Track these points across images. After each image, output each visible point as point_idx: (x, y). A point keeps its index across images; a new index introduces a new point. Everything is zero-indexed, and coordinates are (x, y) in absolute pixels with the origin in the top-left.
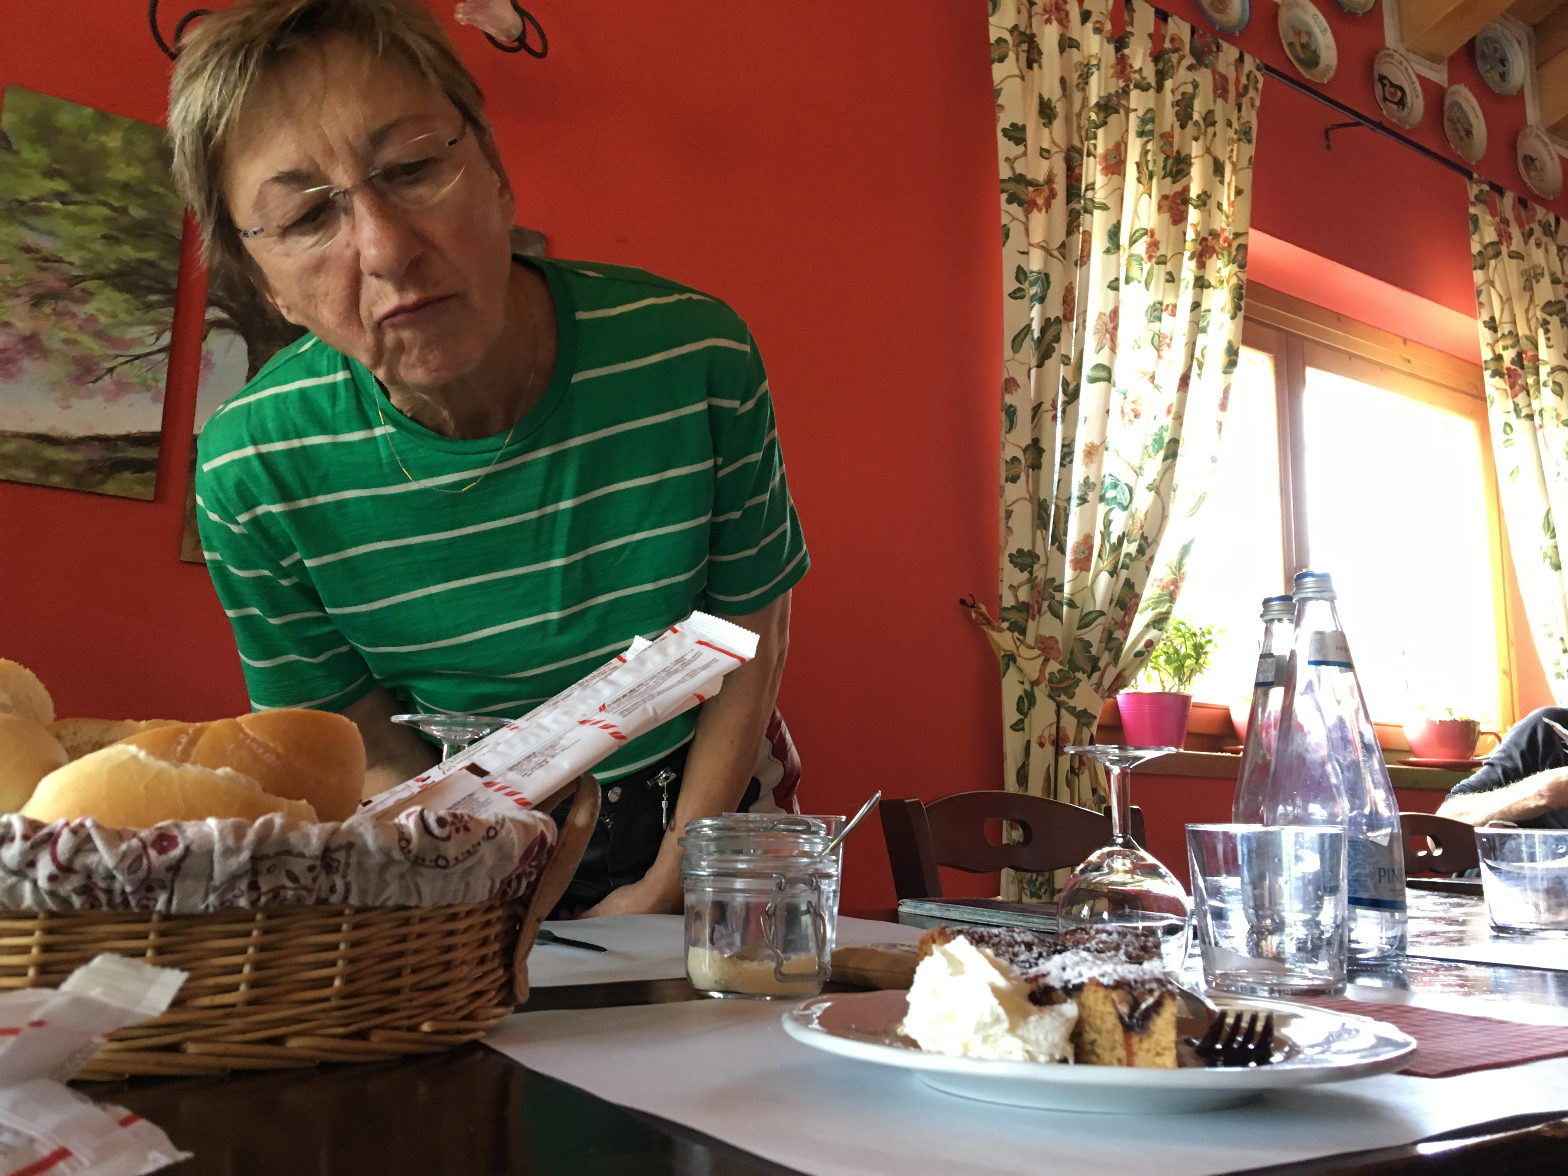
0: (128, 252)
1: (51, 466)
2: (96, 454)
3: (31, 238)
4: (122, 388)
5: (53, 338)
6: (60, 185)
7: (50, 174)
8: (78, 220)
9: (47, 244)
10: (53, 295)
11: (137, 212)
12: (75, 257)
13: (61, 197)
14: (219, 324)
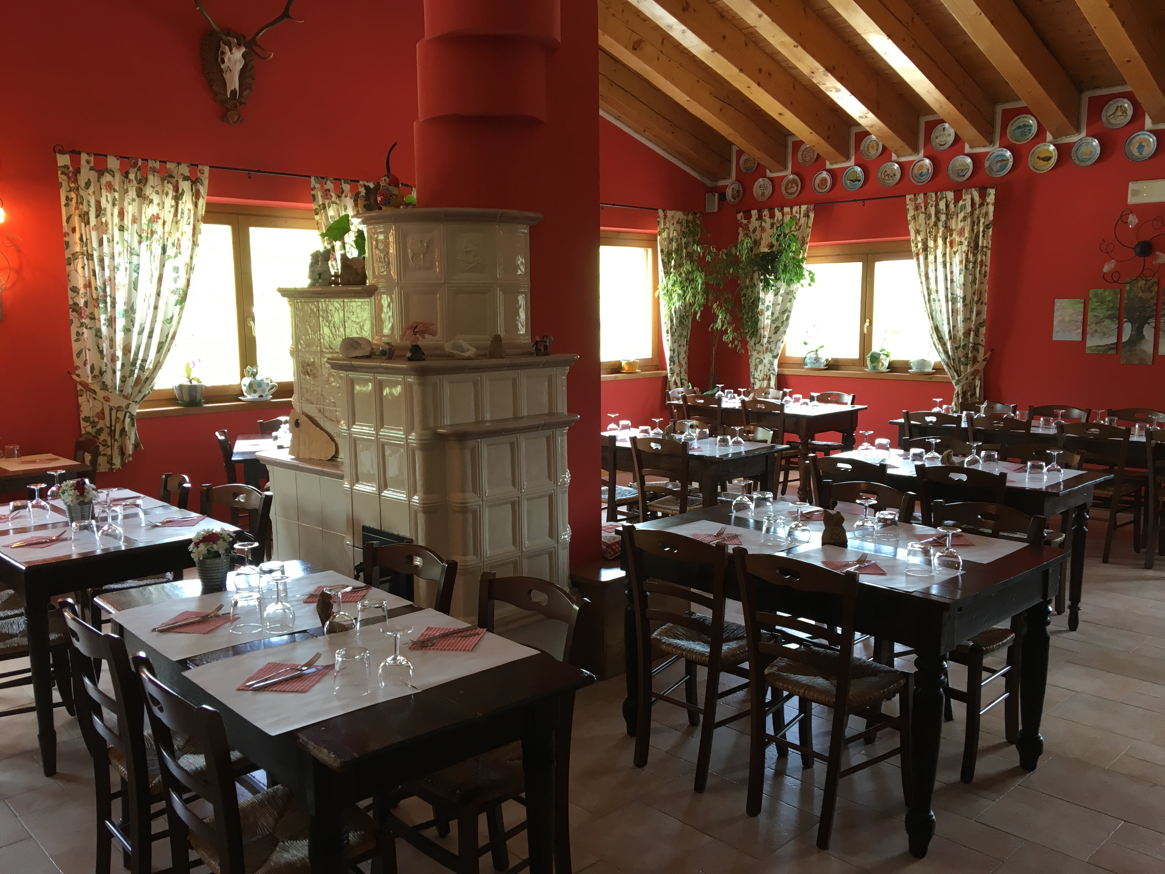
0: (1110, 312)
1: (1100, 350)
2: (1106, 347)
3: (1095, 314)
4: (1110, 336)
5: (1099, 330)
6: (1099, 304)
7: (1097, 302)
8: (1102, 309)
9: (1097, 314)
10: (1098, 323)
11: (1111, 305)
12: (1102, 315)
13: (1099, 305)
14: (1126, 321)
